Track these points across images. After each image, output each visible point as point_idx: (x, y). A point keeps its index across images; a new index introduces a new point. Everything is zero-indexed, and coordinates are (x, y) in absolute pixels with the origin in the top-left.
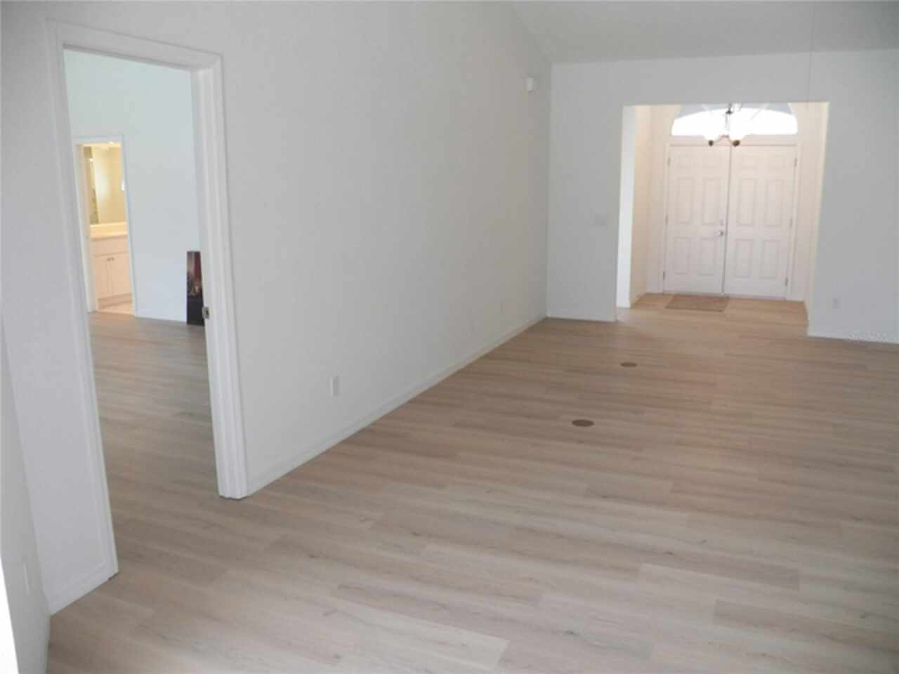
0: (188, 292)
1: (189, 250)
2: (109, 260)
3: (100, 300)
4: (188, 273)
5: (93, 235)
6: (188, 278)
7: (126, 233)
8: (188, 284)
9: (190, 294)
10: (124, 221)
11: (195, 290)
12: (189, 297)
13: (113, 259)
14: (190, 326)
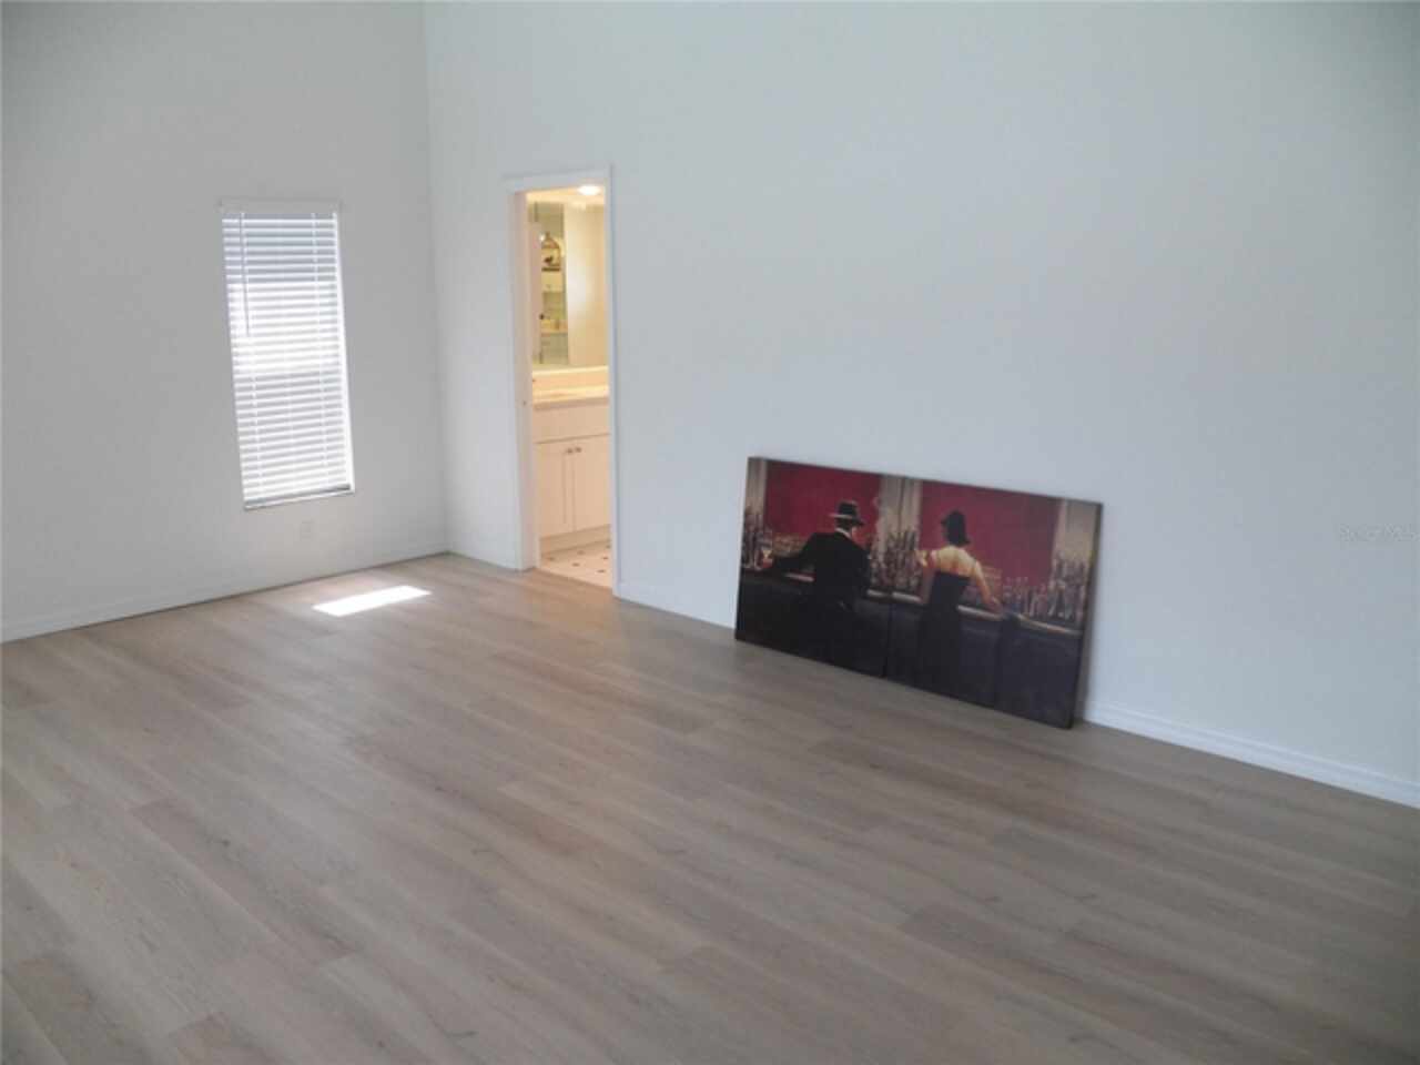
0: (744, 560)
1: (753, 454)
2: (570, 451)
3: (546, 540)
4: (747, 514)
5: (540, 394)
6: (746, 525)
7: (602, 390)
8: (745, 539)
9: (748, 567)
10: (603, 364)
11: (761, 556)
12: (743, 572)
13: (579, 450)
14: (742, 644)
